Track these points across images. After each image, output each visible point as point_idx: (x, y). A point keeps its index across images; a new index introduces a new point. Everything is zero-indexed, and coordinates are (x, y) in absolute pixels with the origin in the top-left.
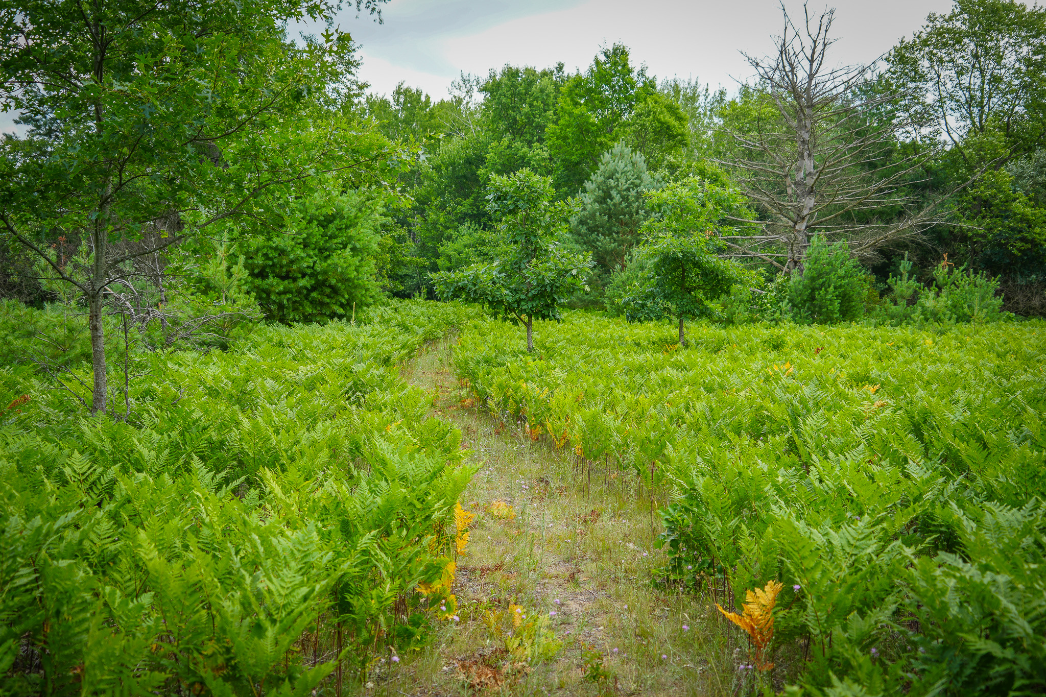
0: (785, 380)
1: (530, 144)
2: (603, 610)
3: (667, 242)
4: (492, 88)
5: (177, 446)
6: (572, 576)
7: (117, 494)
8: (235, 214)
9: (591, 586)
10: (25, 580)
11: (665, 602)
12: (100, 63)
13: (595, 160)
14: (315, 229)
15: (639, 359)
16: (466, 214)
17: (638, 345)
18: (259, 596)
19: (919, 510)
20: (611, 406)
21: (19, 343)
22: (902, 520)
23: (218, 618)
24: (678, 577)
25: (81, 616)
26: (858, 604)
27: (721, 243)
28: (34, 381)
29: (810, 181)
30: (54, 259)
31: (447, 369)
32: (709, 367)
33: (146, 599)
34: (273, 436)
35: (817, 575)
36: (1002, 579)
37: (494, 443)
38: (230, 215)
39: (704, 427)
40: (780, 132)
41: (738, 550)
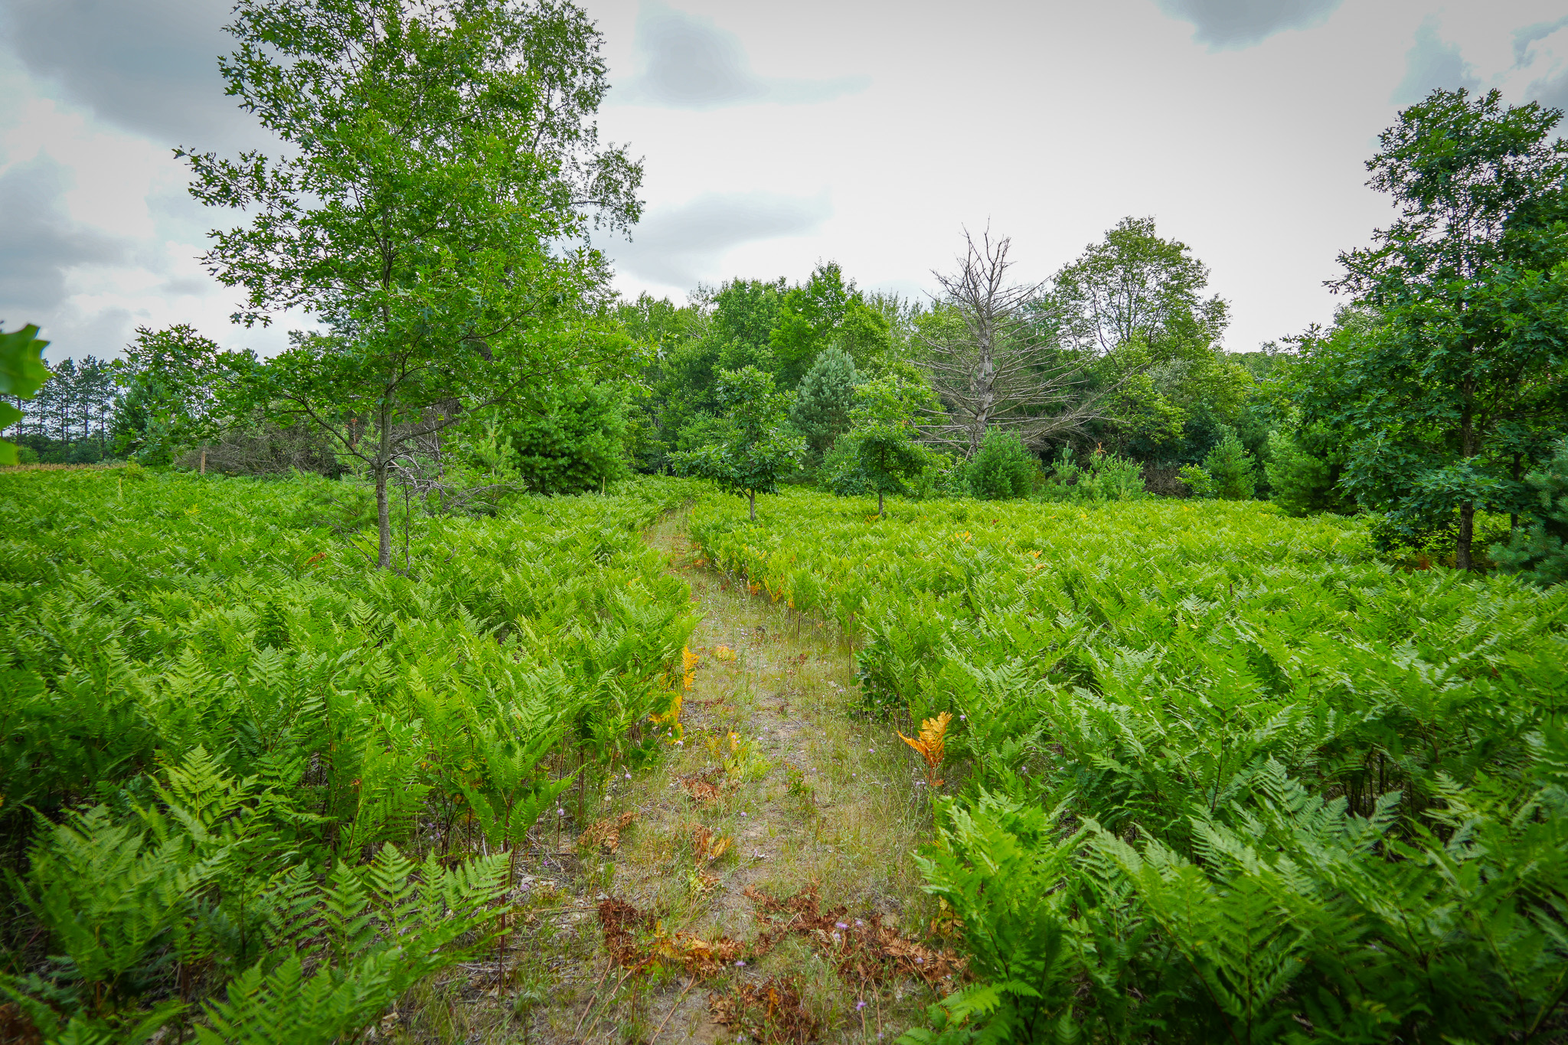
0: (964, 546)
1: (756, 345)
2: (807, 737)
3: (873, 428)
4: (724, 299)
5: (448, 597)
6: (782, 709)
7: (395, 637)
8: (501, 401)
9: (798, 717)
10: (313, 707)
11: (858, 730)
12: (388, 272)
13: (811, 359)
14: (573, 415)
15: (844, 527)
16: (702, 403)
17: (845, 515)
18: (510, 722)
19: (1065, 654)
20: (818, 567)
21: (318, 509)
22: (1051, 662)
23: (476, 742)
24: (868, 709)
25: (360, 737)
26: (1011, 731)
27: (915, 430)
28: (330, 541)
29: (989, 381)
30: (347, 437)
31: (683, 535)
32: (903, 533)
33: (417, 724)
34: (530, 590)
35: (978, 706)
36: (1123, 709)
37: (720, 597)
38: (497, 401)
39: (895, 584)
40: (964, 339)
41: (918, 687)
